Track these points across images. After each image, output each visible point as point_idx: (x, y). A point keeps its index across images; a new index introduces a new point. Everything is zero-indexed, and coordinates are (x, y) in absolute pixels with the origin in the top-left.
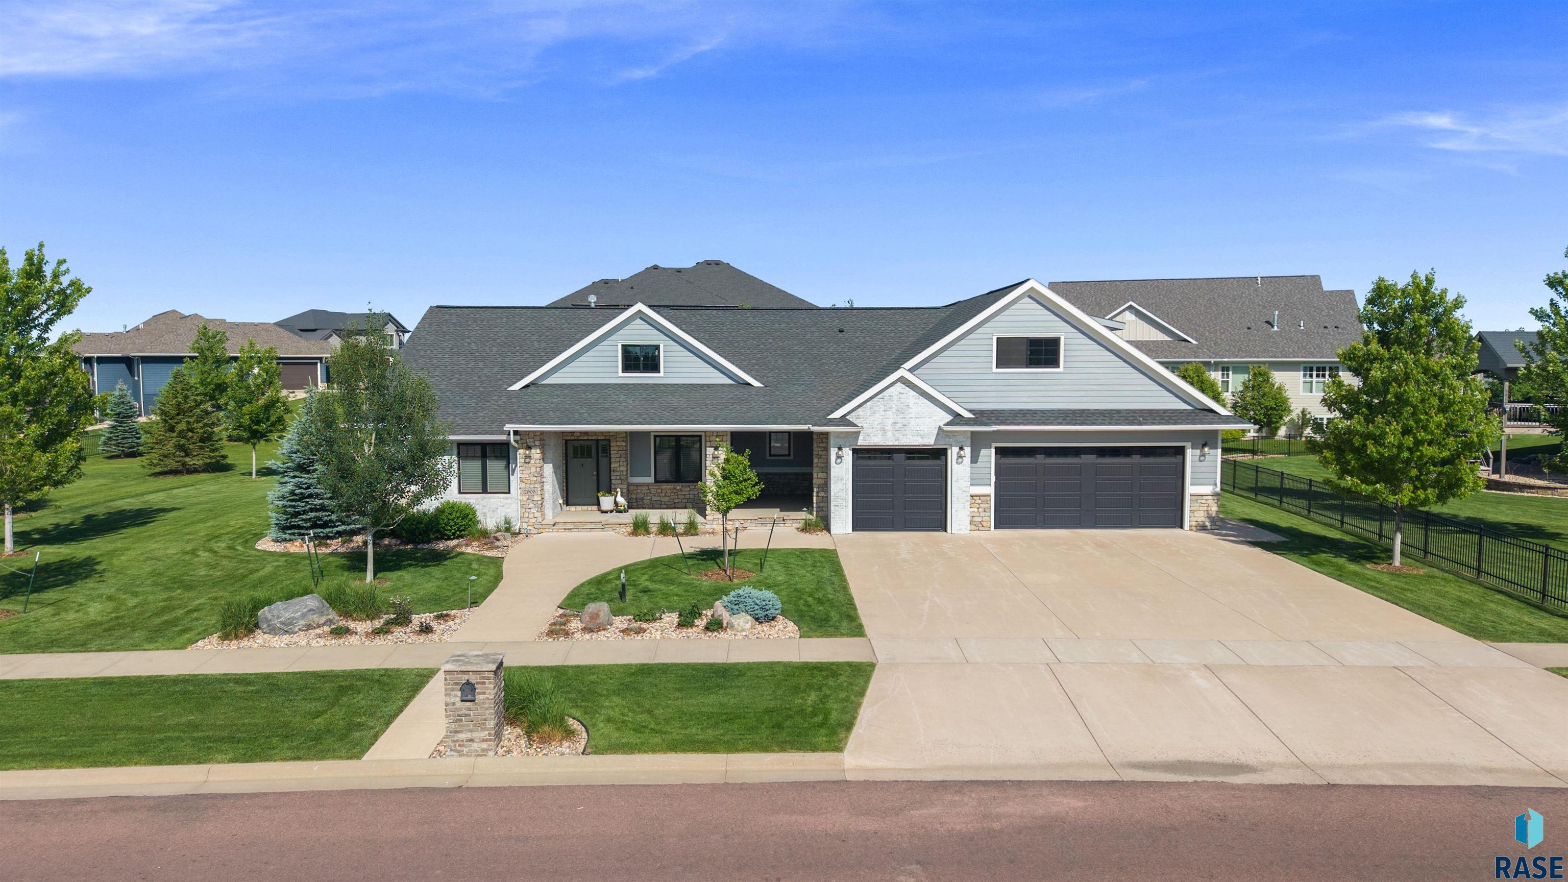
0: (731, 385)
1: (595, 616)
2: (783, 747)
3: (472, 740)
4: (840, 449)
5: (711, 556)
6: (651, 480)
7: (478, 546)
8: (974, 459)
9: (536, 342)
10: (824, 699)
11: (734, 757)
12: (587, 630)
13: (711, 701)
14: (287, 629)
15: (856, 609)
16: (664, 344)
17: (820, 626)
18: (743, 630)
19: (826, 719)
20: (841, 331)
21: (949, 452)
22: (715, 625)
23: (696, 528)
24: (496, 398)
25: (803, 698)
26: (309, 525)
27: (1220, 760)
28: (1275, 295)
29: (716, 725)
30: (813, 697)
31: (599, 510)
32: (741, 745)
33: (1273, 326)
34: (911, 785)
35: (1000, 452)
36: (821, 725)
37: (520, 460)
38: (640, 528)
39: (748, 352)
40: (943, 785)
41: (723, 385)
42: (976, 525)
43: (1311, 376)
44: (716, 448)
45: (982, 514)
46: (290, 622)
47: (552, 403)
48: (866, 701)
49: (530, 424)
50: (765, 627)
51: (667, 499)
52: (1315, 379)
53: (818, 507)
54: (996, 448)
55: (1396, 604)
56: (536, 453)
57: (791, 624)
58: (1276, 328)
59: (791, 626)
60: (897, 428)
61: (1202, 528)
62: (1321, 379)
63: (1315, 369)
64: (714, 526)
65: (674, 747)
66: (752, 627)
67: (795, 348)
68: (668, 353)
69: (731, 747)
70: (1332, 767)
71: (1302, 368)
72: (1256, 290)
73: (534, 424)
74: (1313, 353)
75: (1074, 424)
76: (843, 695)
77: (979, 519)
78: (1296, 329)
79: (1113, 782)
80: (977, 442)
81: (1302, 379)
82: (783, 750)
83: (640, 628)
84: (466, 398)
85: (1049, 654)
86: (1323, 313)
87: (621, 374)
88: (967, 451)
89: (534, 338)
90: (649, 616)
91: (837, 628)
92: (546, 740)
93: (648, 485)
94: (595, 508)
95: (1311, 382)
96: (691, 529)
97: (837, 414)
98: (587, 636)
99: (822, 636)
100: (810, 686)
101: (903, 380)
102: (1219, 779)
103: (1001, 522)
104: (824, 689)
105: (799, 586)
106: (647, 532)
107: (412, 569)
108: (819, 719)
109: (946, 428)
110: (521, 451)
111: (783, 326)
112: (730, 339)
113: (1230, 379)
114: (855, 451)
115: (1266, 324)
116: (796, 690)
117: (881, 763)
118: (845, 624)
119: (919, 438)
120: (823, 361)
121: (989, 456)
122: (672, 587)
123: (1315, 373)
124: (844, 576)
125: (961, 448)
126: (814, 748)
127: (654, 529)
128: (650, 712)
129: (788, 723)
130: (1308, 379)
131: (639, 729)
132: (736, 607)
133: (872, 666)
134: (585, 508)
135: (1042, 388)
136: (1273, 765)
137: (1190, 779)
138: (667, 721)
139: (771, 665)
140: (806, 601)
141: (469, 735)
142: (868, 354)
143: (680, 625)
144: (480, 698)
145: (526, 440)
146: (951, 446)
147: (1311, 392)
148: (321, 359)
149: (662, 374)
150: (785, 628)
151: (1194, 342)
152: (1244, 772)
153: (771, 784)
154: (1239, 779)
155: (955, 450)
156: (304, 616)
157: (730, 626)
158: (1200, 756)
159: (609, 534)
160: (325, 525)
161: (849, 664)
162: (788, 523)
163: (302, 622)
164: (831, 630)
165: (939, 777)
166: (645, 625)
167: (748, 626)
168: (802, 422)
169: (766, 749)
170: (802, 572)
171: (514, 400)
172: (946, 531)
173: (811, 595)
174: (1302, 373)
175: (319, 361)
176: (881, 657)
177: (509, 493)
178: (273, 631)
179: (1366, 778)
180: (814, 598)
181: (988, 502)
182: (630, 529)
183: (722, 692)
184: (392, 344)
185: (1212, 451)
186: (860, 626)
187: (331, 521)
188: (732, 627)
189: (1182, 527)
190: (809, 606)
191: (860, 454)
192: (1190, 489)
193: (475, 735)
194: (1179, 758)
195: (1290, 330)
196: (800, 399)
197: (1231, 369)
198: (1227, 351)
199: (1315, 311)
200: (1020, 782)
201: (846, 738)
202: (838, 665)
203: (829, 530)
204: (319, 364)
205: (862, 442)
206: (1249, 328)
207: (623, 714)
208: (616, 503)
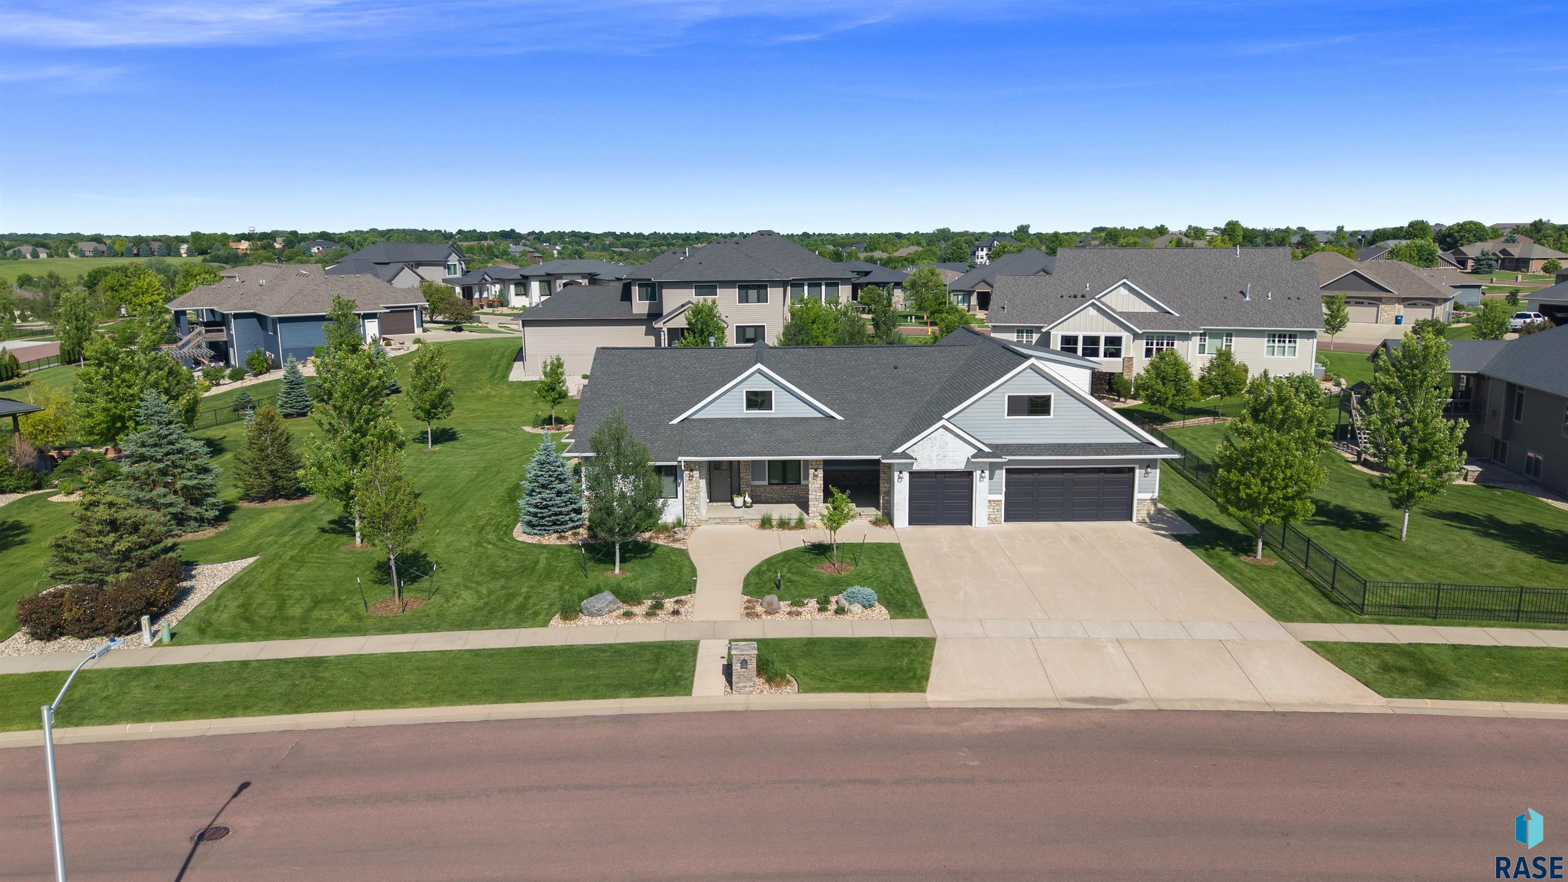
0: (821, 418)
1: (770, 604)
2: (896, 689)
3: (745, 687)
4: (901, 472)
5: (820, 550)
6: (766, 483)
7: (665, 539)
8: (991, 477)
9: (679, 381)
10: (912, 662)
11: (872, 695)
12: (768, 613)
13: (854, 662)
14: (599, 613)
15: (920, 597)
16: (774, 389)
17: (901, 611)
18: (857, 614)
19: (915, 674)
20: (895, 368)
21: (974, 473)
22: (840, 611)
23: (803, 524)
24: (662, 431)
25: (901, 661)
26: (550, 524)
27: (1110, 696)
28: (1251, 265)
29: (859, 678)
30: (906, 660)
31: (733, 505)
32: (875, 688)
33: (1245, 297)
34: (961, 710)
35: (1008, 471)
36: (913, 678)
37: (686, 477)
38: (766, 523)
39: (830, 387)
40: (975, 710)
41: (816, 418)
42: (992, 520)
43: (1274, 341)
44: (816, 470)
45: (996, 513)
46: (600, 610)
47: (704, 437)
48: (934, 662)
49: (694, 456)
50: (869, 611)
51: (776, 496)
52: (1277, 344)
53: (883, 506)
54: (1006, 469)
55: (1243, 592)
56: (696, 474)
57: (883, 608)
58: (1248, 298)
59: (884, 611)
60: (940, 458)
61: (1143, 522)
62: (1282, 344)
63: (1277, 336)
64: (815, 521)
65: (843, 689)
66: (862, 612)
67: (864, 384)
68: (777, 397)
69: (870, 689)
70: (1165, 700)
71: (1266, 335)
72: (1235, 261)
73: (696, 456)
74: (1276, 322)
75: (1059, 455)
76: (921, 659)
77: (994, 516)
78: (1265, 299)
79: (1057, 709)
80: (993, 468)
81: (1266, 344)
82: (896, 691)
83: (798, 612)
84: (642, 431)
85: (1032, 632)
86: (1289, 285)
87: (745, 411)
88: (987, 473)
89: (677, 377)
90: (798, 603)
91: (911, 612)
92: (778, 685)
93: (764, 486)
94: (729, 504)
95: (1274, 347)
96: (800, 524)
97: (899, 450)
98: (769, 617)
99: (903, 618)
100: (903, 654)
101: (944, 427)
102: (1108, 707)
103: (1010, 517)
104: (911, 655)
105: (883, 579)
106: (771, 526)
107: (634, 560)
108: (911, 674)
109: (973, 460)
110: (686, 472)
111: (853, 363)
112: (816, 376)
113: (1207, 343)
114: (911, 473)
115: (1240, 294)
116: (896, 656)
117: (945, 699)
118: (915, 609)
119: (954, 465)
120: (885, 396)
121: (1001, 475)
122: (805, 579)
123: (1277, 339)
124: (909, 569)
125: (983, 472)
126: (911, 690)
127: (774, 523)
128: (824, 669)
129: (896, 677)
130: (1271, 344)
131: (822, 679)
132: (852, 599)
133: (934, 640)
134: (723, 503)
135: (1038, 429)
136: (1136, 699)
137: (1093, 707)
138: (835, 675)
139: (879, 639)
140: (890, 592)
141: (743, 684)
142: (916, 388)
143: (820, 610)
144: (749, 666)
145: (690, 466)
146: (976, 470)
147: (1273, 355)
148: (416, 307)
149: (773, 411)
150: (880, 611)
151: (1177, 315)
152: (1121, 703)
153: (894, 709)
154: (1117, 707)
155: (979, 472)
156: (607, 605)
157: (849, 611)
158: (1102, 695)
159: (745, 527)
160: (562, 524)
161: (922, 639)
162: (864, 517)
163: (607, 609)
164: (908, 613)
165: (973, 706)
166: (799, 609)
167: (860, 611)
168: (875, 452)
169: (888, 691)
170: (882, 566)
171: (675, 432)
172: (971, 524)
173: (891, 587)
174: (1266, 339)
175: (414, 309)
176: (939, 634)
177: (677, 498)
178: (591, 614)
179: (1178, 707)
180: (894, 589)
181: (999, 505)
182: (758, 523)
183: (857, 657)
184: (455, 273)
185: (1153, 471)
186: (924, 610)
187: (565, 521)
188: (851, 612)
189: (1131, 520)
190: (892, 595)
191: (915, 476)
192: (1137, 496)
193: (747, 684)
194: (1092, 695)
195: (1259, 301)
196: (871, 431)
197: (1207, 334)
198: (1204, 319)
199: (1282, 283)
200: (1012, 708)
201: (927, 685)
202: (917, 639)
203: (892, 525)
204: (415, 311)
205: (915, 468)
206: (1225, 298)
207: (810, 670)
208: (744, 501)
